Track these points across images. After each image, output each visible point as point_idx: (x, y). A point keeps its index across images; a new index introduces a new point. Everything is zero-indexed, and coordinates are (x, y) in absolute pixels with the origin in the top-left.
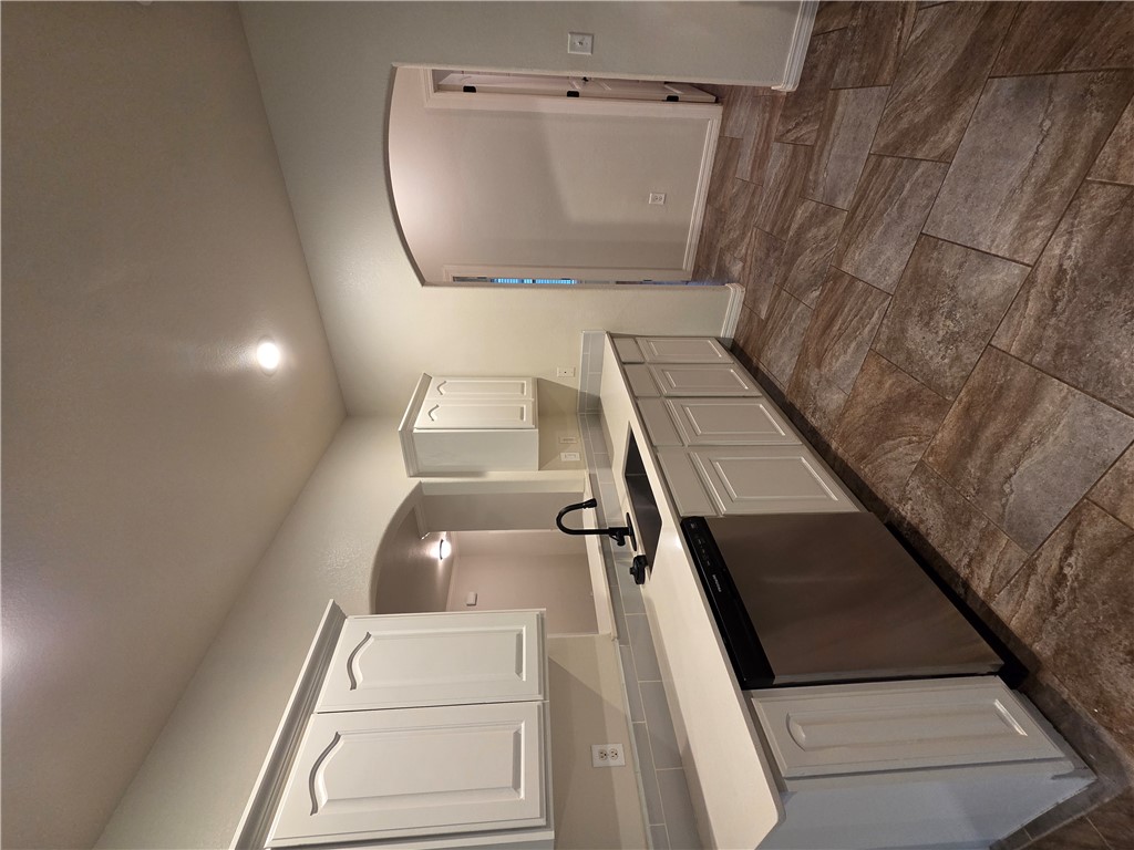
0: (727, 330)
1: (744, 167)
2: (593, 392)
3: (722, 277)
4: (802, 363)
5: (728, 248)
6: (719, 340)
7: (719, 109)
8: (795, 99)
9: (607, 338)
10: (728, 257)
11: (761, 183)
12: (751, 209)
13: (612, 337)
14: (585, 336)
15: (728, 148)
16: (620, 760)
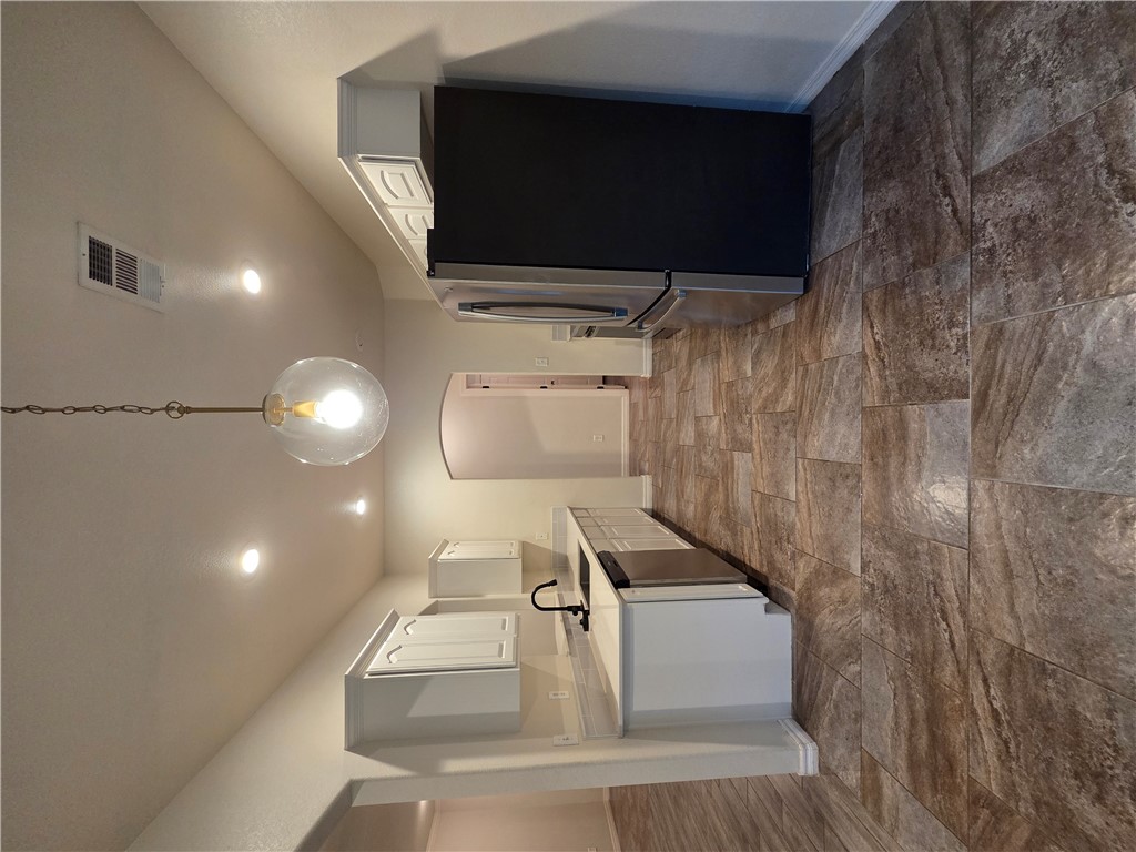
0: (648, 503)
1: (641, 413)
2: (562, 552)
3: (641, 473)
4: (678, 501)
5: (641, 459)
6: (644, 510)
7: (627, 391)
8: (652, 379)
9: (568, 510)
10: (643, 463)
11: (648, 420)
12: (647, 432)
13: (572, 509)
14: (554, 509)
15: (633, 407)
16: (567, 696)
